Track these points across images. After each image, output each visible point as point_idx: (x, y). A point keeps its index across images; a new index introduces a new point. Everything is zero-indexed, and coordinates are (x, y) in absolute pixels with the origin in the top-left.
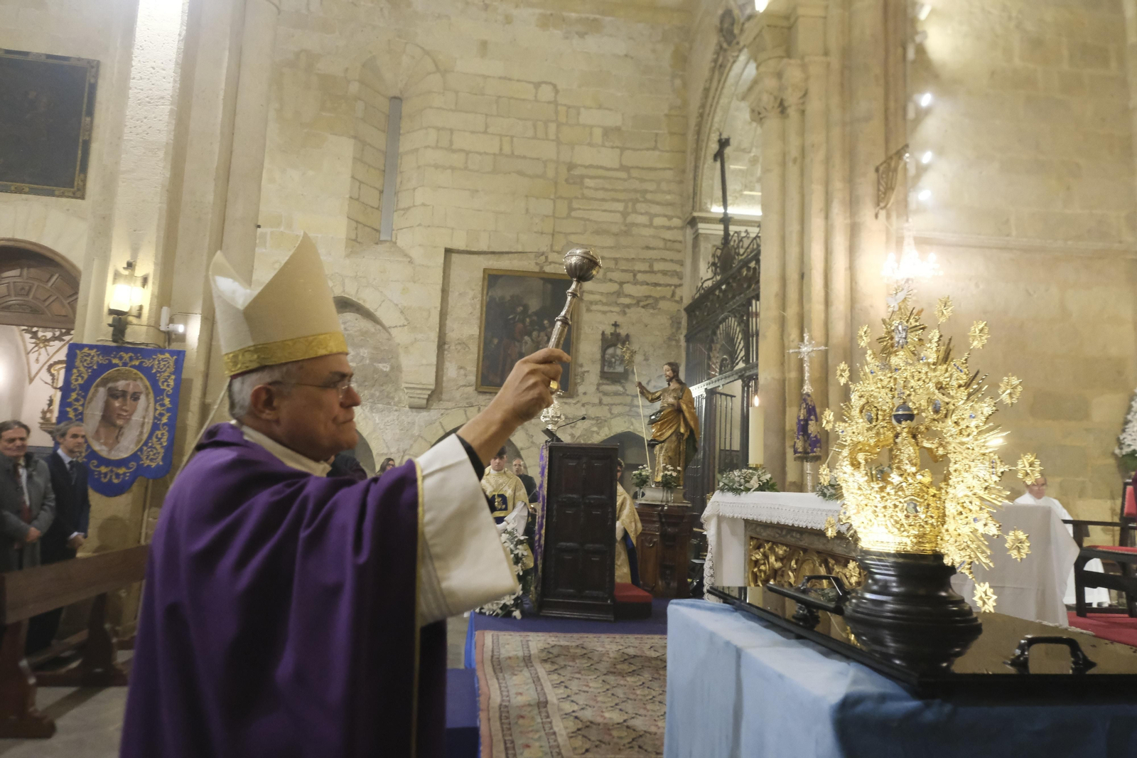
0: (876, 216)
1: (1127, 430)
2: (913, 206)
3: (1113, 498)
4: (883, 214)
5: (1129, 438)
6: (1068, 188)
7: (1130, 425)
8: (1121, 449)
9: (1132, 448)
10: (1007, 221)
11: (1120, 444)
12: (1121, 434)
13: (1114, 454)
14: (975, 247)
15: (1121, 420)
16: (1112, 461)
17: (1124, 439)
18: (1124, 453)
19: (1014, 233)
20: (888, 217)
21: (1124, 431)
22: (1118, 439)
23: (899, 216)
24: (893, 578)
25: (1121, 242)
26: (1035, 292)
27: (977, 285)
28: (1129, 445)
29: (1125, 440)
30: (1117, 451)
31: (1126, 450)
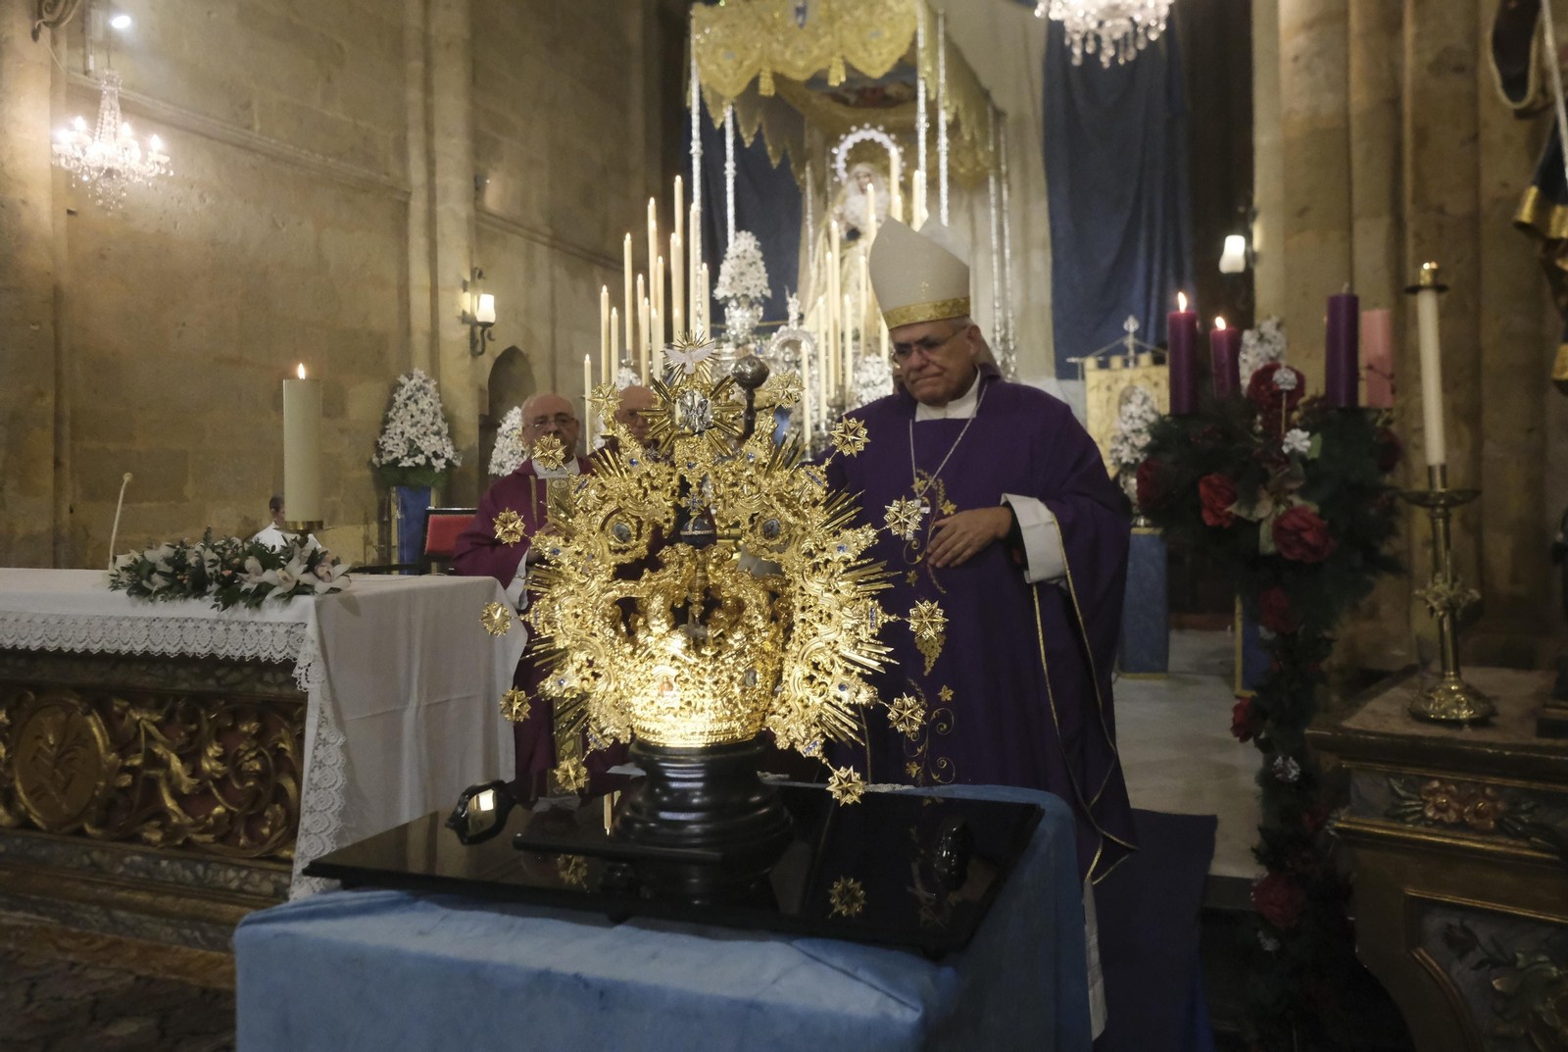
0: (35, 35)
1: (388, 431)
2: (97, 34)
3: (366, 522)
4: (45, 34)
5: (391, 442)
6: (329, 79)
7: (392, 425)
8: (381, 457)
9: (395, 455)
10: (247, 106)
11: (379, 450)
12: (380, 437)
13: (370, 462)
14: (202, 135)
15: (380, 418)
16: (368, 473)
17: (384, 443)
18: (384, 462)
19: (257, 127)
20: (54, 41)
21: (383, 432)
22: (377, 443)
23: (71, 45)
24: (700, 785)
25: (387, 174)
26: (283, 224)
27: (202, 198)
28: (391, 452)
29: (385, 445)
30: (375, 460)
31: (387, 459)
